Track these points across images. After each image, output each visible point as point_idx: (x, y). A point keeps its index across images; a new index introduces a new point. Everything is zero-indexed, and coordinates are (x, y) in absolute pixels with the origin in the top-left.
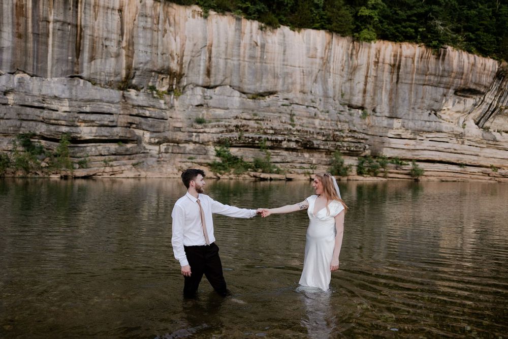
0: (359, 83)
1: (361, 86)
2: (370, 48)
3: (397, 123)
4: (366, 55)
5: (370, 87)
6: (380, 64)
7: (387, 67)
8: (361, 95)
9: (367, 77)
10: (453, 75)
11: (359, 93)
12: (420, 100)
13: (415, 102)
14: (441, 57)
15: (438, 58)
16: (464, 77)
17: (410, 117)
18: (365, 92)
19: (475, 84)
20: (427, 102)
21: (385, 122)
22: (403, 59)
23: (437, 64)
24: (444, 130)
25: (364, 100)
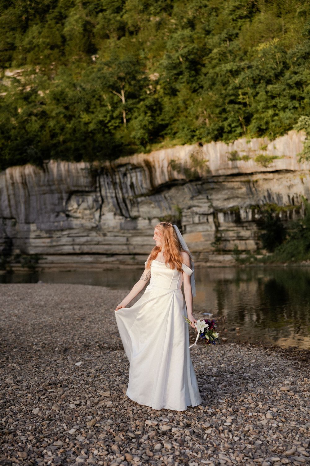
0: (4, 201)
1: (6, 203)
2: (5, 174)
3: (33, 227)
4: (4, 180)
5: (13, 202)
6: (16, 184)
7: (20, 185)
8: (8, 209)
9: (9, 196)
10: (56, 183)
11: (6, 208)
12: (43, 207)
13: (41, 209)
14: (46, 171)
15: (44, 172)
16: (64, 182)
17: (41, 220)
18: (10, 206)
19: (74, 186)
20: (49, 207)
21: (26, 227)
22: (27, 177)
23: (45, 177)
24: (74, 227)
25: (11, 213)
